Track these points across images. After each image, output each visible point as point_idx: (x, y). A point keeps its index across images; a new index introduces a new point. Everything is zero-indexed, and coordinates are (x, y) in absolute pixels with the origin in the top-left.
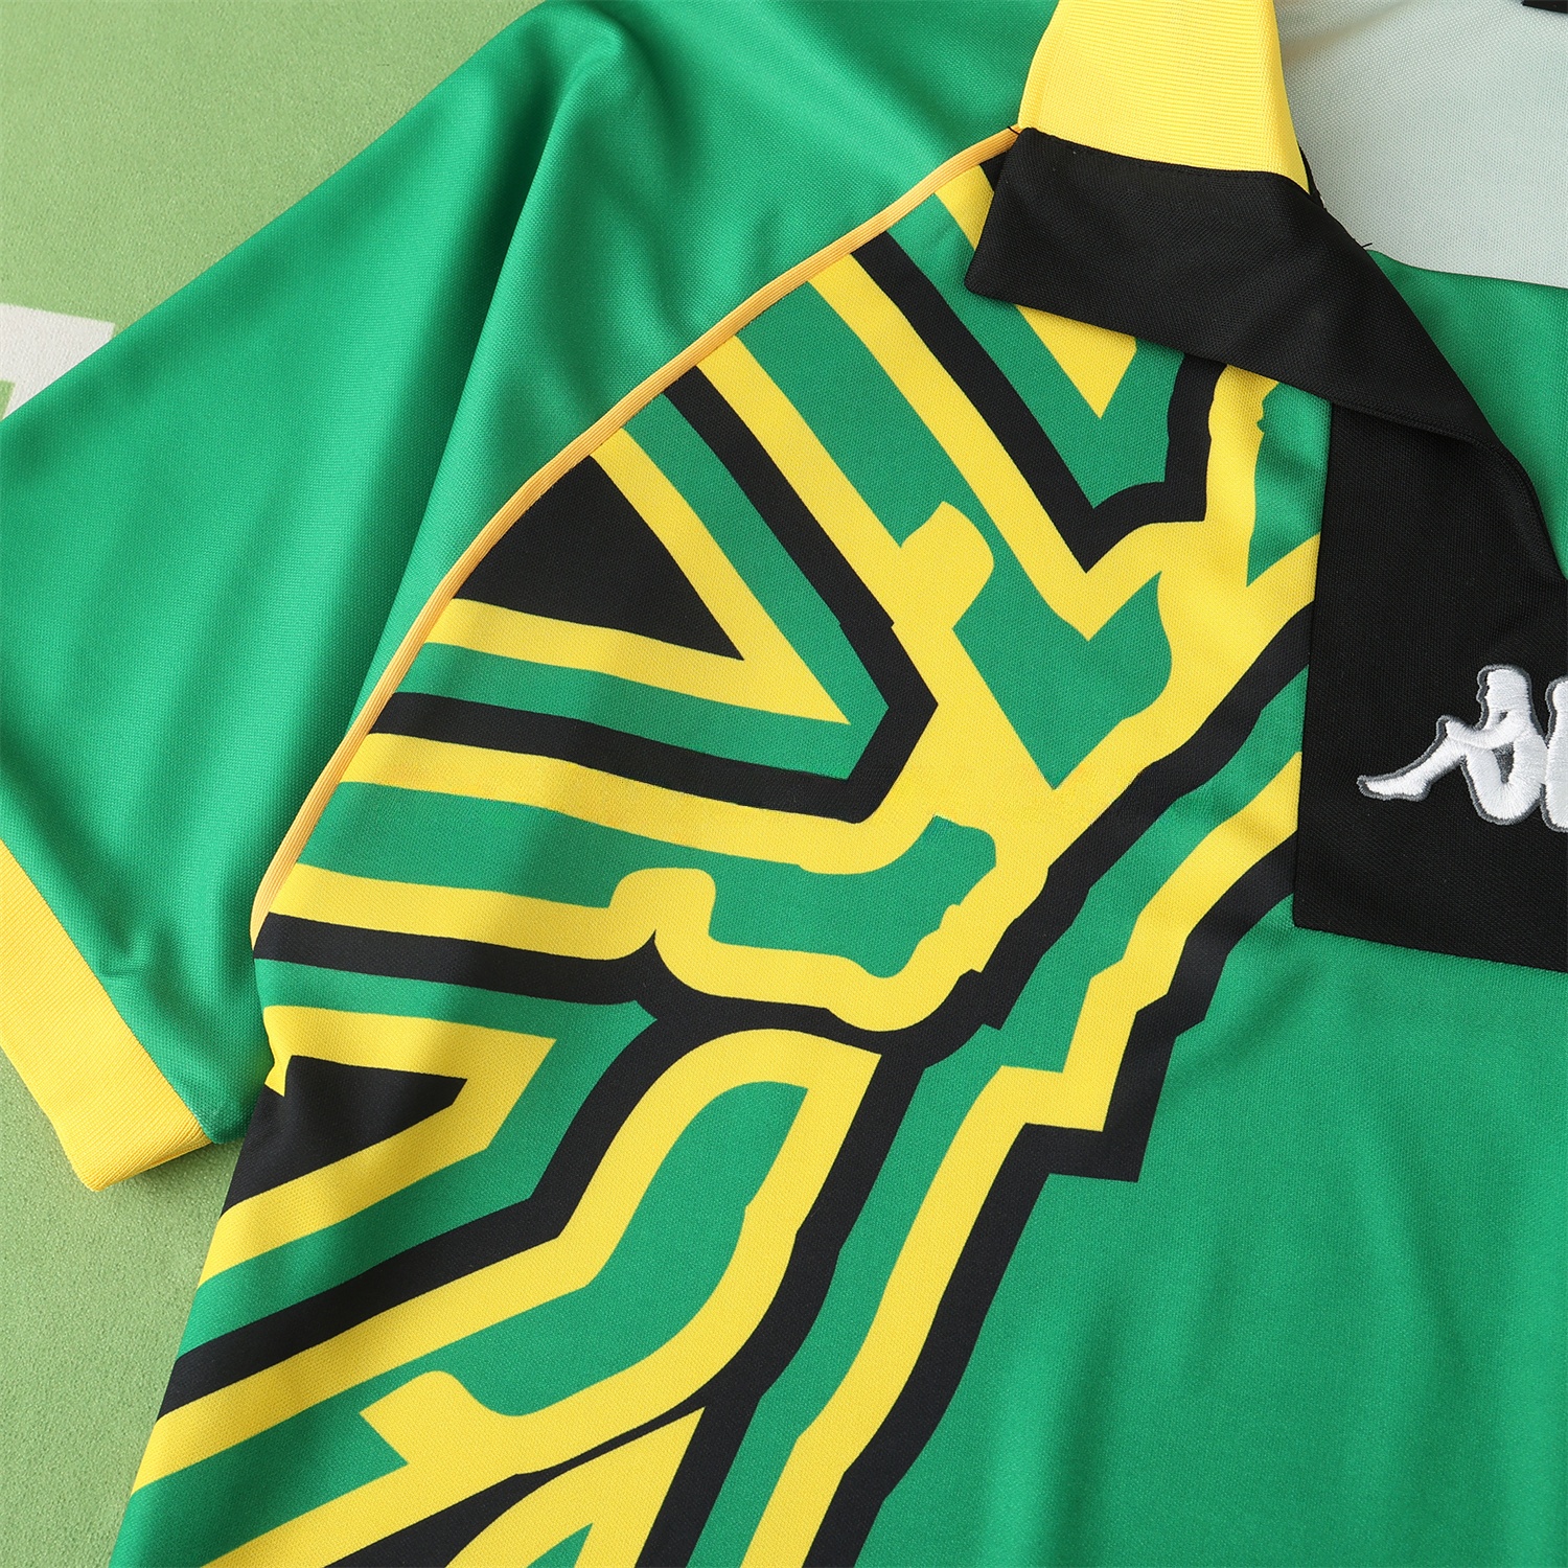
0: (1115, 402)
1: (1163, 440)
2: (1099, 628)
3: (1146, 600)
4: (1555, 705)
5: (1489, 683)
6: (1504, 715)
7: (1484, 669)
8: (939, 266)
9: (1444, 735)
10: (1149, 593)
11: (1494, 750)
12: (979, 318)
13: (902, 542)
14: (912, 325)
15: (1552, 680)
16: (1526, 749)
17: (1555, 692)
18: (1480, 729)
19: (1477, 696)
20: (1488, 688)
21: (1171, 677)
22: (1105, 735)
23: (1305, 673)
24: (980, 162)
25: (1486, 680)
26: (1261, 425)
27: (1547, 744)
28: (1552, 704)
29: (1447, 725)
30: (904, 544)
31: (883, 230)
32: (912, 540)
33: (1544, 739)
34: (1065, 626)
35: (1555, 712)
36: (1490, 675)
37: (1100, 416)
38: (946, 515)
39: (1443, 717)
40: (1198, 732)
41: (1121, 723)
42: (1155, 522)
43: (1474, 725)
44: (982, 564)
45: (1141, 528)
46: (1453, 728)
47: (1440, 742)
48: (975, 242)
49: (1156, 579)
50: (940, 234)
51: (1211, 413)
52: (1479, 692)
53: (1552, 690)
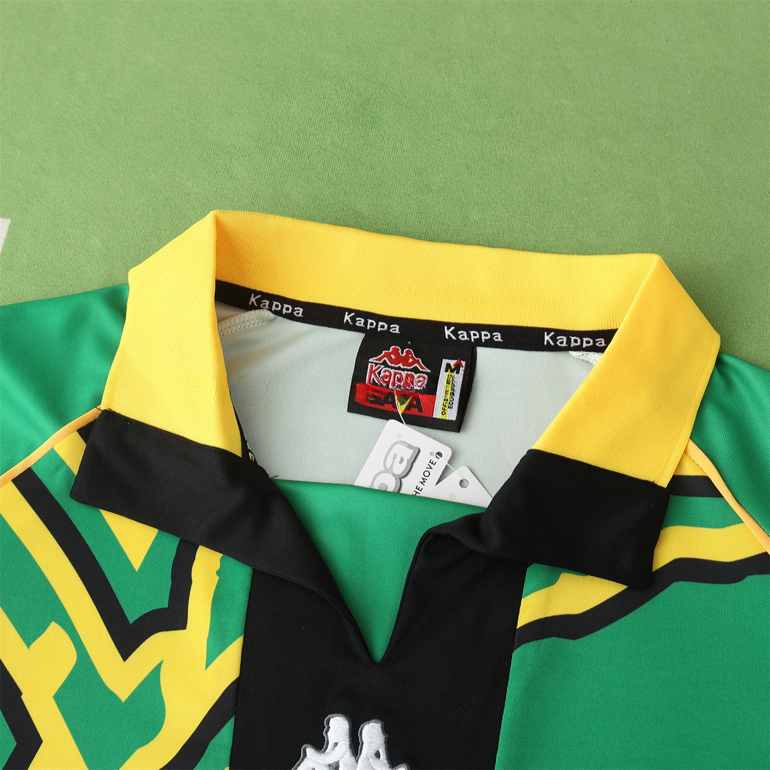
0: (145, 562)
1: (169, 583)
2: (129, 695)
3: (154, 677)
4: (363, 738)
5: (330, 725)
6: (336, 744)
7: (328, 717)
8: (57, 486)
9: (305, 755)
10: (156, 672)
11: (330, 765)
12: (77, 513)
13: (30, 645)
14: (41, 520)
15: (362, 723)
16: (346, 765)
17: (363, 731)
18: (323, 752)
19: (324, 733)
20: (330, 728)
21: (165, 723)
22: (128, 758)
23: (232, 720)
24: (77, 429)
25: (329, 723)
26: (218, 573)
27: (357, 761)
28: (361, 738)
29: (307, 749)
30: (31, 647)
31: (29, 467)
32: (35, 645)
33: (355, 759)
34: (111, 694)
35: (363, 743)
36: (332, 720)
37: (137, 570)
38: (54, 629)
39: (304, 746)
40: (176, 755)
41: (137, 751)
42: (162, 631)
43: (321, 749)
44: (70, 658)
45: (154, 635)
46: (310, 751)
47: (303, 760)
48: (76, 472)
49: (159, 666)
50: (58, 468)
51: (193, 566)
52: (325, 730)
53: (362, 730)
